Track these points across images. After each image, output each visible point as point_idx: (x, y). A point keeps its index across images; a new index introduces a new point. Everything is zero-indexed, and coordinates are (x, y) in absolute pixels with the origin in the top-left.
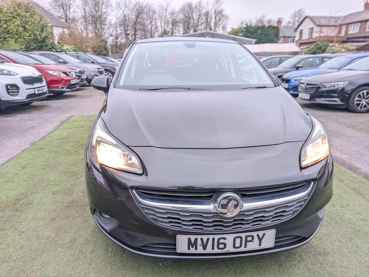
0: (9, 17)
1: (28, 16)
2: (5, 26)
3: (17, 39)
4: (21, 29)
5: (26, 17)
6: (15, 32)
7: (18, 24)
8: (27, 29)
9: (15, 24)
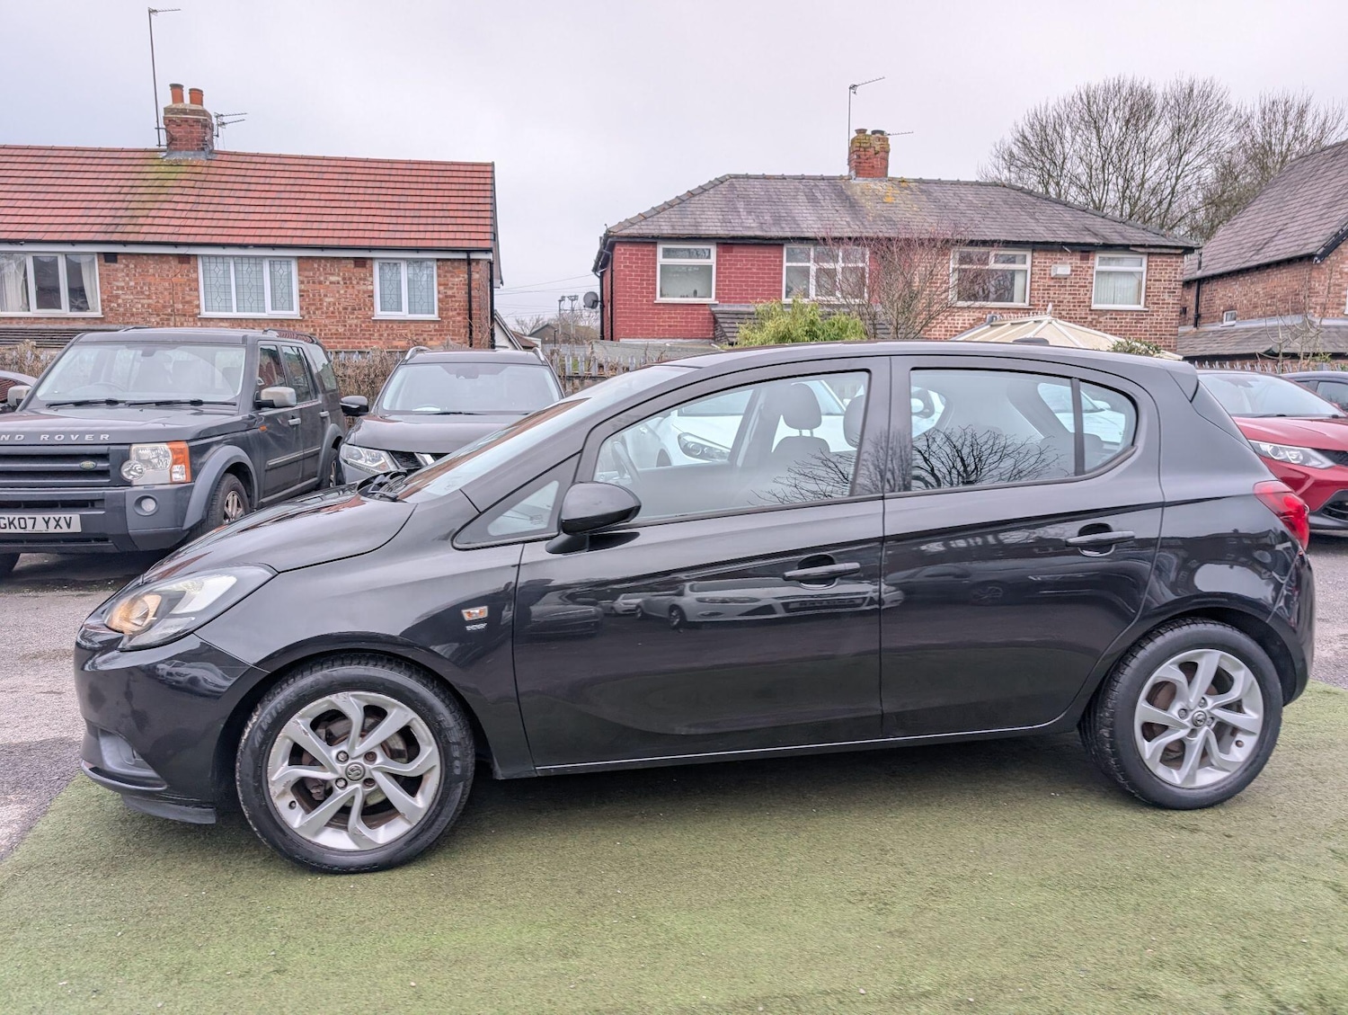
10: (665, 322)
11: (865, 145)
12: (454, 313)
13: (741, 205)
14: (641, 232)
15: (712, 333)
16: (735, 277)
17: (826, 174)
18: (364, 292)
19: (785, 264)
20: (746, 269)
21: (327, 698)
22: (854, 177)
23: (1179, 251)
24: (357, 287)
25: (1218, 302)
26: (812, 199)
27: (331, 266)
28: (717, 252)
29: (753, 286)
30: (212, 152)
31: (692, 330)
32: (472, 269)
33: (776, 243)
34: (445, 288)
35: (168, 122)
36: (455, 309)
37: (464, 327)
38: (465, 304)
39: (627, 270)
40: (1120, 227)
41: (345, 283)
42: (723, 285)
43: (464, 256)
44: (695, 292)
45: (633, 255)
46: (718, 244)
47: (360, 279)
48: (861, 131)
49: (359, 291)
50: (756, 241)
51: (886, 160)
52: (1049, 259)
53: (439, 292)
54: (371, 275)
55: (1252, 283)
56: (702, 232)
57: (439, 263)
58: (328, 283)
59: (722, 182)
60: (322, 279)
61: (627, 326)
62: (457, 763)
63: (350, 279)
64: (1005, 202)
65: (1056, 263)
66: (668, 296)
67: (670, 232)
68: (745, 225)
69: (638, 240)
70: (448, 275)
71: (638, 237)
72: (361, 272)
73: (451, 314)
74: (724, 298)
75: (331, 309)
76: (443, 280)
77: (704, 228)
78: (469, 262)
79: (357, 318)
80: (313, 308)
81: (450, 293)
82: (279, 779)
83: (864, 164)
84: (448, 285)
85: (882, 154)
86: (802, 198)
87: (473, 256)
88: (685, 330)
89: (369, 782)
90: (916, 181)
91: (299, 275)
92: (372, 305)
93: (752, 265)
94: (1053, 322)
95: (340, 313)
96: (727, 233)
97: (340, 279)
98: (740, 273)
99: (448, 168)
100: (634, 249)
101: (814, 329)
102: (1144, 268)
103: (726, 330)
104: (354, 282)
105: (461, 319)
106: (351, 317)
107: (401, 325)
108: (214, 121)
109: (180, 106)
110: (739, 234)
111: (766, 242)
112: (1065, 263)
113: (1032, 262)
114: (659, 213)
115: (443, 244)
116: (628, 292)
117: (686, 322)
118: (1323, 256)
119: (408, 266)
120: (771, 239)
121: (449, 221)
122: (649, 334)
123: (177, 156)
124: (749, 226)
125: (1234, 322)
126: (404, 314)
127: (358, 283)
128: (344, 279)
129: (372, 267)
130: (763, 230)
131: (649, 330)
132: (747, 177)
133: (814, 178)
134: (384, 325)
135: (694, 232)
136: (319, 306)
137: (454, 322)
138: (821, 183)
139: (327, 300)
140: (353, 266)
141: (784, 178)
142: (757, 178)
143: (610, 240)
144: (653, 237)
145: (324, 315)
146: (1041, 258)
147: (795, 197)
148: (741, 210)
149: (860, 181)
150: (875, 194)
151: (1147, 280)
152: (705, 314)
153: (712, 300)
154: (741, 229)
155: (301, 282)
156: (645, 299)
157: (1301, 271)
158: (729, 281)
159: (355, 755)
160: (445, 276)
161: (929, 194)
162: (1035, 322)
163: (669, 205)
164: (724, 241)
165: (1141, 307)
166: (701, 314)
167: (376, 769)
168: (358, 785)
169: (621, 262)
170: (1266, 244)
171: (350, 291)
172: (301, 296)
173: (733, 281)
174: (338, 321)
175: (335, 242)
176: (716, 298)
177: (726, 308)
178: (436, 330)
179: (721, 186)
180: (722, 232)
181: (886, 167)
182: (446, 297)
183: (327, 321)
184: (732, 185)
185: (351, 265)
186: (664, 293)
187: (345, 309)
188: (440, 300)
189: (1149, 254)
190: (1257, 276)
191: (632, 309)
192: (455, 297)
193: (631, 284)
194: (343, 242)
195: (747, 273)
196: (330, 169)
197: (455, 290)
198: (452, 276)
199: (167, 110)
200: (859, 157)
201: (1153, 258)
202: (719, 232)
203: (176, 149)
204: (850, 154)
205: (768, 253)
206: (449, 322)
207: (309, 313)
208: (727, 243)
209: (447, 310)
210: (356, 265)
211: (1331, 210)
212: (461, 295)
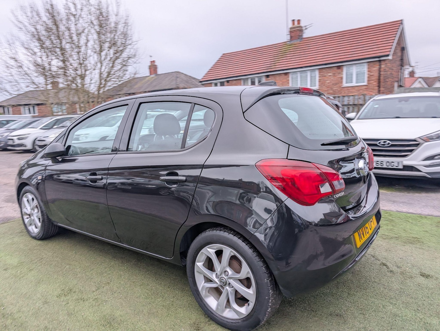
18: (340, 78)
27: (329, 70)
30: (302, 39)
32: (381, 64)
34: (370, 73)
35: (291, 32)
36: (374, 80)
37: (377, 86)
38: (377, 78)
43: (378, 59)
47: (339, 73)
49: (338, 78)
53: (368, 74)
54: (343, 71)
57: (369, 63)
58: (328, 76)
60: (326, 75)
63: (335, 74)
70: (372, 67)
72: (339, 71)
73: (372, 82)
75: (328, 85)
76: (369, 70)
78: (380, 61)
79: (337, 87)
80: (323, 85)
81: (372, 74)
84: (371, 71)
87: (382, 59)
91: (319, 74)
92: (342, 82)
95: (331, 86)
104: (337, 75)
105: (376, 84)
106: (335, 87)
107: (352, 88)
108: (304, 28)
109: (294, 26)
115: (369, 56)
121: (375, 47)
123: (292, 42)
126: (354, 84)
128: (333, 74)
129: (343, 68)
134: (346, 89)
136: (325, 84)
137: (373, 85)
139: (327, 82)
145: (326, 87)
155: (320, 77)
160: (370, 68)
171: (335, 78)
172: (319, 81)
174: (330, 89)
175: (330, 62)
182: (370, 76)
183: (327, 89)
185: (335, 69)
187: (333, 84)
188: (368, 77)
192: (374, 75)
197: (374, 73)
199: (291, 28)
203: (292, 40)
206: (371, 85)
207: (321, 87)
209: (370, 80)
210: (337, 69)
212: (376, 74)
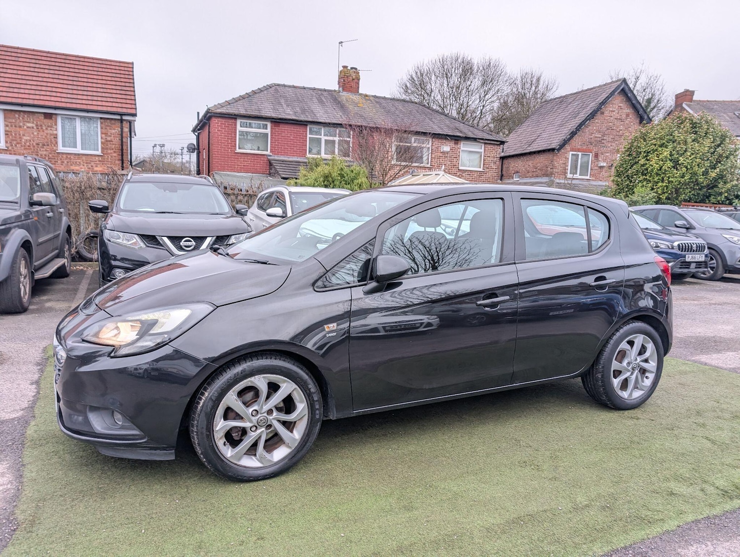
0: (655, 145)
1: (689, 140)
2: (642, 161)
3: (657, 183)
4: (670, 164)
5: (685, 143)
6: (655, 170)
7: (666, 157)
8: (678, 164)
9: (661, 157)
10: (241, 163)
11: (347, 75)
12: (112, 151)
13: (282, 101)
14: (227, 111)
15: (268, 171)
16: (281, 141)
17: (327, 88)
18: (51, 135)
19: (309, 136)
20: (287, 137)
21: (249, 379)
22: (341, 91)
23: (499, 143)
24: (46, 131)
25: (511, 169)
26: (321, 102)
27: (28, 116)
28: (271, 126)
29: (291, 146)
31: (257, 169)
32: (124, 126)
33: (303, 124)
34: (106, 136)
36: (113, 149)
37: (118, 160)
38: (118, 146)
39: (219, 132)
40: (471, 129)
41: (37, 128)
42: (275, 145)
43: (118, 117)
44: (259, 148)
45: (223, 124)
46: (271, 122)
47: (48, 126)
48: (345, 67)
49: (47, 134)
50: (293, 122)
51: (358, 83)
52: (440, 142)
53: (102, 138)
54: (56, 124)
55: (527, 161)
56: (263, 115)
57: (102, 121)
58: (25, 127)
59: (271, 87)
60: (21, 124)
61: (220, 164)
62: (317, 412)
63: (41, 126)
64: (417, 111)
65: (443, 145)
66: (244, 148)
67: (244, 113)
68: (287, 112)
69: (226, 116)
70: (108, 128)
71: (226, 114)
72: (48, 122)
73: (109, 151)
74: (275, 152)
75: (28, 144)
76: (104, 131)
77: (263, 112)
78: (122, 121)
79: (46, 150)
80: (15, 142)
81: (109, 139)
82: (221, 429)
83: (347, 85)
84: (107, 134)
85: (356, 80)
86: (315, 100)
87: (125, 118)
88: (253, 169)
89: (269, 426)
90: (373, 96)
91: (5, 121)
92: (57, 143)
93: (290, 135)
94: (445, 175)
95: (34, 147)
96: (277, 116)
97: (34, 125)
98: (284, 139)
99: (104, 62)
100: (223, 121)
101: (343, 173)
102: (482, 150)
103: (278, 170)
104: (44, 128)
105: (116, 155)
106: (42, 149)
107: (76, 157)
110: (284, 117)
111: (298, 123)
112: (447, 145)
113: (432, 144)
114: (237, 101)
115: (105, 109)
116: (220, 145)
117: (253, 164)
118: (559, 150)
119: (81, 121)
120: (301, 121)
121: (107, 95)
122: (232, 170)
124: (288, 113)
125: (519, 179)
126: (79, 150)
127: (47, 129)
128: (37, 125)
129: (56, 119)
130: (296, 116)
131: (232, 167)
132: (284, 86)
133: (320, 90)
134: (65, 156)
135: (258, 114)
136: (19, 142)
137: (112, 157)
138: (325, 93)
139: (25, 138)
140: (43, 118)
141: (304, 88)
142: (290, 87)
143: (209, 115)
144: (235, 115)
145: (23, 147)
146: (437, 142)
147: (311, 99)
148: (283, 104)
149: (345, 94)
150: (353, 102)
151: (484, 156)
152: (264, 160)
153: (268, 153)
154: (284, 114)
155: (6, 126)
156: (229, 150)
157: (548, 156)
158: (278, 143)
159: (263, 412)
160: (106, 129)
161: (380, 104)
162: (436, 174)
163: (242, 98)
164: (275, 120)
165: (481, 170)
166: (262, 160)
167: (274, 419)
168: (263, 429)
169: (216, 128)
170: (533, 142)
171: (41, 133)
172: (6, 134)
173: (280, 143)
174: (32, 152)
175: (31, 102)
176: (271, 151)
177: (276, 158)
178: (99, 161)
179: (270, 89)
180: (274, 115)
181: (358, 88)
182: (107, 141)
183: (25, 152)
184: (276, 89)
185: (42, 117)
186: (241, 147)
187: (38, 144)
188: (102, 143)
189: (485, 143)
190: (529, 157)
191: (222, 155)
192: (112, 141)
193: (222, 140)
194: (36, 103)
195: (288, 139)
196: (23, 56)
197: (112, 138)
198: (110, 129)
200: (344, 81)
201: (487, 146)
202: (272, 115)
204: (339, 78)
205: (299, 129)
206: (108, 157)
207: (12, 145)
208: (277, 122)
209: (107, 149)
210: (45, 118)
211: (561, 128)
212: (117, 141)
